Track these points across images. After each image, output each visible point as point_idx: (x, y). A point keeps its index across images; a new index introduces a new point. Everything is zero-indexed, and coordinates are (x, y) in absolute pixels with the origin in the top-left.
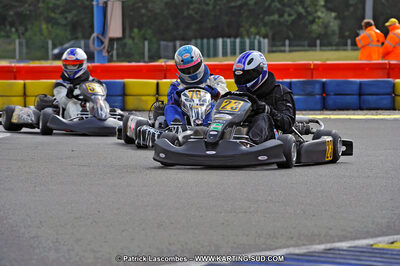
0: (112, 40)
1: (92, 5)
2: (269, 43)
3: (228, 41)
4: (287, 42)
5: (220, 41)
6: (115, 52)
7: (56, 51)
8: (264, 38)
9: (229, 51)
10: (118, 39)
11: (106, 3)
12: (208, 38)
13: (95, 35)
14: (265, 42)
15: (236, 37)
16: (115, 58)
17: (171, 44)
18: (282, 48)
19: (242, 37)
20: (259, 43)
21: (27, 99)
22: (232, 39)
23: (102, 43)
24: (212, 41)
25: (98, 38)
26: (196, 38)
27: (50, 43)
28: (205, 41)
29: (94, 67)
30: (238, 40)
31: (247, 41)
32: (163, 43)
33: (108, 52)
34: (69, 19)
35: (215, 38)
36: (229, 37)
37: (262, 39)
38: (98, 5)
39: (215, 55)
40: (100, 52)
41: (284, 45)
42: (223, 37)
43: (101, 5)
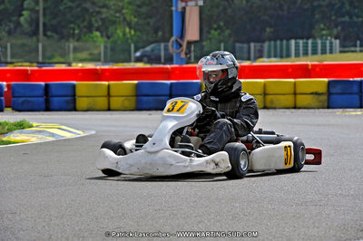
0: (189, 43)
1: (172, 11)
2: (340, 43)
3: (301, 42)
4: (358, 42)
5: (293, 42)
6: (192, 54)
7: (138, 54)
8: (336, 38)
9: (301, 52)
10: (195, 42)
11: (184, 8)
12: (282, 40)
13: (173, 39)
14: (337, 42)
15: (308, 39)
16: (193, 60)
17: (245, 46)
18: (353, 49)
19: (314, 38)
20: (331, 43)
21: (112, 99)
22: (305, 41)
23: (181, 46)
24: (285, 42)
25: (177, 41)
26: (270, 40)
27: (132, 46)
28: (278, 42)
29: (173, 68)
30: (310, 41)
31: (319, 41)
32: (238, 45)
33: (186, 54)
34: (152, 23)
35: (288, 39)
36: (302, 38)
37: (333, 40)
38: (176, 10)
39: (288, 56)
40: (179, 54)
41: (355, 46)
42: (296, 38)
43: (180, 10)
